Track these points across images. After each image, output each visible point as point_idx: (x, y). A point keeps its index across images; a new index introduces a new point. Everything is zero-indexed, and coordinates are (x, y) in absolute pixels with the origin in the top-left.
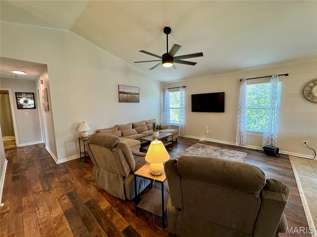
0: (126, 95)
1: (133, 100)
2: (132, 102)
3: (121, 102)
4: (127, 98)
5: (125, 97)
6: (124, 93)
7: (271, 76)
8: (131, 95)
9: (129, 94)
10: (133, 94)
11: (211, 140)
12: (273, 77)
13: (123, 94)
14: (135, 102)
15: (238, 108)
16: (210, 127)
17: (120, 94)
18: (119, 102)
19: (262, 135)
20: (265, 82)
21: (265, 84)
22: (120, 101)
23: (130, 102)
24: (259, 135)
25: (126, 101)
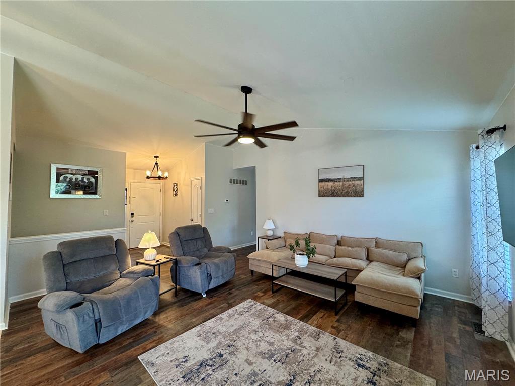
0: (331, 184)
1: (346, 193)
2: (344, 196)
3: (323, 196)
4: (333, 189)
5: (330, 188)
6: (328, 181)
8: (341, 184)
9: (338, 180)
10: (348, 180)
13: (327, 183)
14: (351, 196)
17: (320, 184)
18: (319, 196)
22: (322, 194)
23: (338, 195)
25: (332, 194)
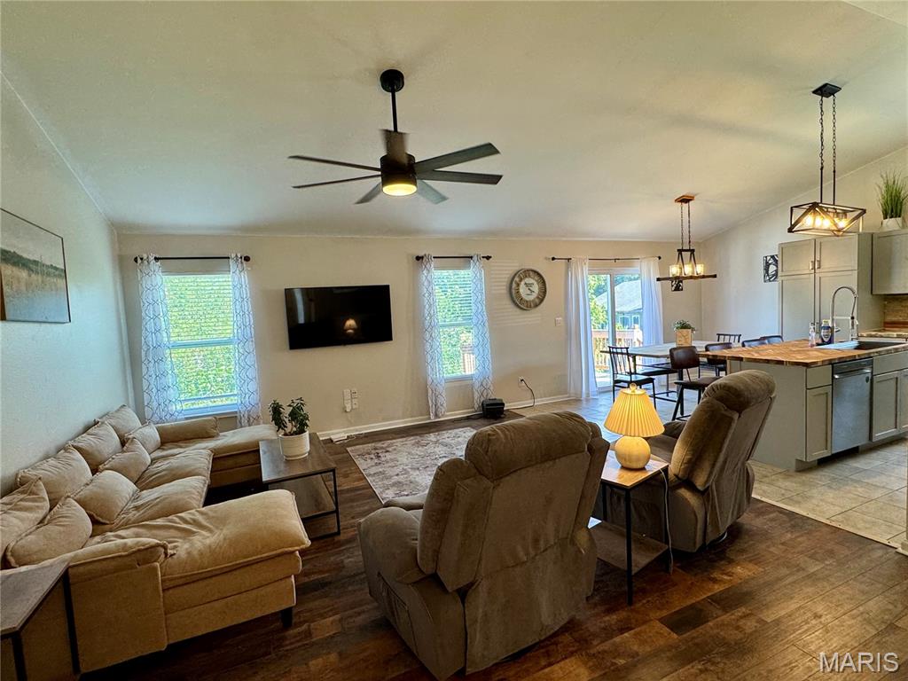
7: (471, 257)
11: (366, 429)
12: (475, 258)
15: (420, 329)
16: (355, 390)
19: (468, 382)
20: (459, 268)
21: (462, 273)
24: (464, 383)
